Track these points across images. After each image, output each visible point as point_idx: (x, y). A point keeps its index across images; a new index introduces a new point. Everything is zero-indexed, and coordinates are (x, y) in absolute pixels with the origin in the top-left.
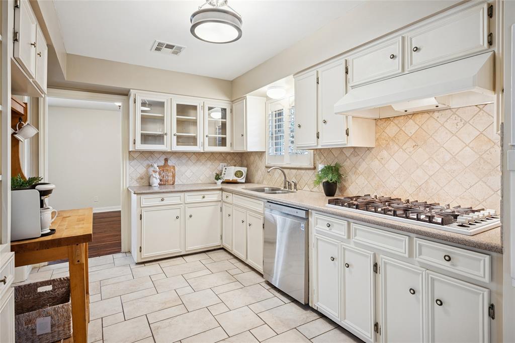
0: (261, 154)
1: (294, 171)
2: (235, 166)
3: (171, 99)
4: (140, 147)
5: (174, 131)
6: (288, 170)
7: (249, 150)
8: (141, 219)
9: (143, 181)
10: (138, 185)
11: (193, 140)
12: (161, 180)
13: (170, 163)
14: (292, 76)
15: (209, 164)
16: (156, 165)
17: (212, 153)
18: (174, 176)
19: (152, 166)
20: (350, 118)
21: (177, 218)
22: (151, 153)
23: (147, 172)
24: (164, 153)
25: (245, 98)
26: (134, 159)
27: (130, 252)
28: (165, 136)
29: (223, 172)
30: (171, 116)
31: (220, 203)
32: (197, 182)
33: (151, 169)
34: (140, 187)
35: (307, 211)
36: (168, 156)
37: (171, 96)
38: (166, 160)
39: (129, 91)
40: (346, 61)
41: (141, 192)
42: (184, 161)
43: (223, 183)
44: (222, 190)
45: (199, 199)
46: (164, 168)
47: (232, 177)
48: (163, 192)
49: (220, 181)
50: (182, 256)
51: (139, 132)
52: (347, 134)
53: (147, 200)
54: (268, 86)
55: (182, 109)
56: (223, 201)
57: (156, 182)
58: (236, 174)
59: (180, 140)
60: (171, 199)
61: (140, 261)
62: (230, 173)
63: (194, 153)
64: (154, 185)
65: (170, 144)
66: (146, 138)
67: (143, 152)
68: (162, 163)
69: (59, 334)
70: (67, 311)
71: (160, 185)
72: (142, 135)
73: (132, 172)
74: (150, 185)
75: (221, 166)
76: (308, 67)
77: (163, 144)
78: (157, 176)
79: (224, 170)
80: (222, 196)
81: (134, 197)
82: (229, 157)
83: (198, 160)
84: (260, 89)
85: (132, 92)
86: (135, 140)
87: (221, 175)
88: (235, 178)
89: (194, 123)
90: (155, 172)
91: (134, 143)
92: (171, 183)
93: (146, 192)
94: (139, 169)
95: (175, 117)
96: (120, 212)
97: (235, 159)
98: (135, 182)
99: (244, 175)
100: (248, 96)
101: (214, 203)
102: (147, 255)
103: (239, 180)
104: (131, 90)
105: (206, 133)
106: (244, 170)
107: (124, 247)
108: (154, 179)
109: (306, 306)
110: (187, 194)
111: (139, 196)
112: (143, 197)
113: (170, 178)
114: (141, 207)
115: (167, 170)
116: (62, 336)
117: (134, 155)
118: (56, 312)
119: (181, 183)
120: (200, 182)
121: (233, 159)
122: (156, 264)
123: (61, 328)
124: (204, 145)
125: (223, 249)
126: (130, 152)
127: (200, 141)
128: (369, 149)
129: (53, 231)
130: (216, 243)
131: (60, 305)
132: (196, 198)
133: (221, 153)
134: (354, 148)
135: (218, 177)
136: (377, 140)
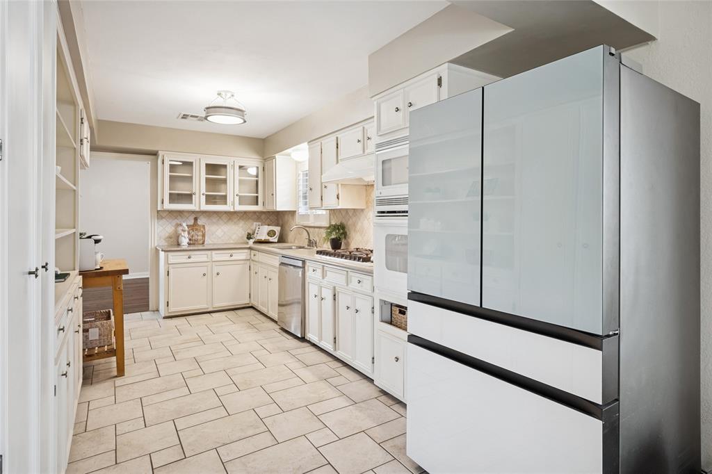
0: (293, 213)
1: (317, 230)
2: (269, 225)
3: (200, 159)
4: (168, 206)
5: (203, 190)
6: (313, 229)
7: (278, 210)
8: (168, 275)
9: (172, 240)
10: (166, 244)
11: (224, 199)
12: (190, 240)
13: (200, 222)
14: (306, 143)
15: (242, 223)
16: (184, 225)
17: (245, 212)
18: (204, 236)
19: (181, 225)
20: (340, 186)
21: (204, 275)
22: (180, 212)
23: (176, 231)
24: (193, 212)
25: (274, 158)
26: (162, 218)
27: (158, 310)
28: (194, 196)
29: (256, 232)
30: (200, 176)
31: (248, 262)
32: (228, 242)
33: (180, 228)
34: (168, 246)
35: (304, 262)
36: (198, 215)
37: (199, 156)
38: (196, 219)
39: (157, 152)
40: (337, 138)
41: (169, 249)
42: (214, 220)
43: (255, 242)
44: (250, 248)
45: (227, 257)
46: (193, 227)
47: (264, 237)
48: (190, 250)
49: (251, 241)
50: (209, 312)
51: (167, 192)
52: (338, 198)
53: (175, 258)
54: (292, 148)
55: (212, 168)
56: (253, 260)
57: (185, 241)
58: (269, 234)
59: (210, 199)
60: (199, 257)
61: (167, 315)
62: (263, 232)
63: (226, 212)
64: (183, 244)
65: (199, 204)
66: (174, 198)
67: (172, 211)
68: (191, 222)
69: (104, 341)
70: (110, 326)
71: (189, 244)
72: (170, 194)
73: (160, 232)
74: (179, 245)
75: (254, 226)
76: (320, 136)
77: (191, 203)
78: (186, 234)
79: (257, 229)
80: (250, 254)
81: (162, 254)
82: (263, 216)
83: (230, 219)
84: (286, 151)
85: (161, 153)
86: (163, 200)
87: (253, 234)
88: (268, 238)
89: (225, 181)
90: (184, 231)
91: (163, 203)
92: (201, 242)
93: (173, 249)
94: (167, 228)
95: (204, 176)
96: (148, 278)
97: (271, 217)
98: (164, 241)
99: (277, 234)
100: (277, 156)
101: (242, 262)
102: (174, 309)
103: (271, 239)
104: (160, 152)
105: (237, 192)
106: (277, 229)
107: (152, 305)
108: (183, 238)
109: (303, 339)
110: (214, 252)
111: (167, 253)
112: (170, 254)
113: (200, 238)
114: (169, 264)
115: (197, 229)
116: (106, 343)
117: (161, 215)
118: (102, 325)
119: (210, 242)
120: (232, 242)
121: (268, 218)
122: (183, 319)
123: (106, 337)
124: (233, 205)
125: (252, 307)
126: (158, 211)
127: (229, 199)
128: (362, 210)
129: (101, 268)
130: (245, 301)
131: (105, 321)
132: (224, 256)
133: (255, 212)
134: (354, 209)
135: (249, 237)
136: (367, 203)
